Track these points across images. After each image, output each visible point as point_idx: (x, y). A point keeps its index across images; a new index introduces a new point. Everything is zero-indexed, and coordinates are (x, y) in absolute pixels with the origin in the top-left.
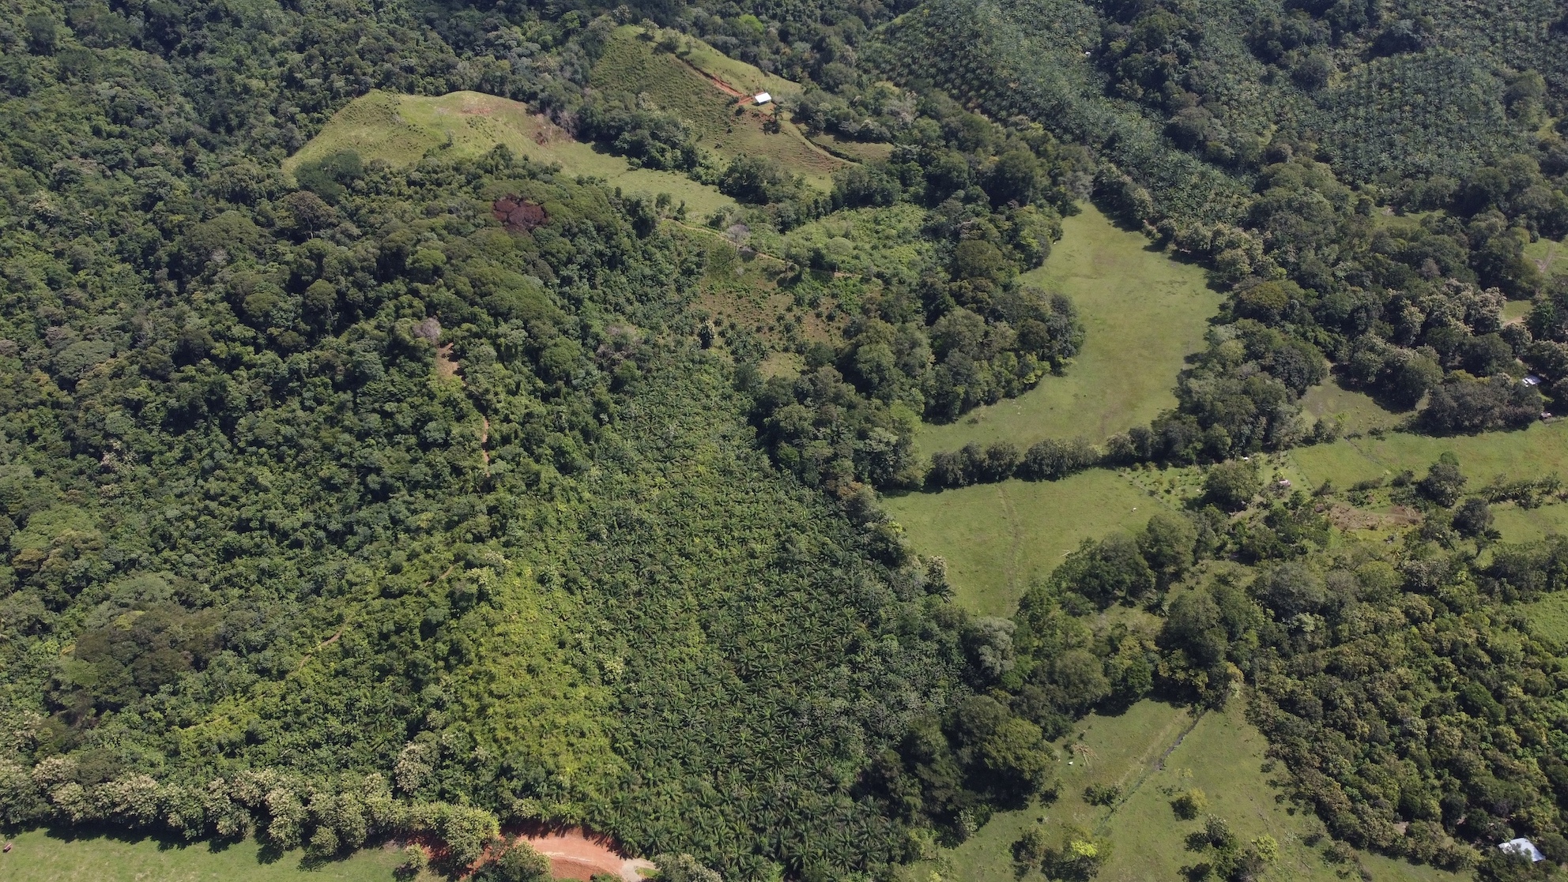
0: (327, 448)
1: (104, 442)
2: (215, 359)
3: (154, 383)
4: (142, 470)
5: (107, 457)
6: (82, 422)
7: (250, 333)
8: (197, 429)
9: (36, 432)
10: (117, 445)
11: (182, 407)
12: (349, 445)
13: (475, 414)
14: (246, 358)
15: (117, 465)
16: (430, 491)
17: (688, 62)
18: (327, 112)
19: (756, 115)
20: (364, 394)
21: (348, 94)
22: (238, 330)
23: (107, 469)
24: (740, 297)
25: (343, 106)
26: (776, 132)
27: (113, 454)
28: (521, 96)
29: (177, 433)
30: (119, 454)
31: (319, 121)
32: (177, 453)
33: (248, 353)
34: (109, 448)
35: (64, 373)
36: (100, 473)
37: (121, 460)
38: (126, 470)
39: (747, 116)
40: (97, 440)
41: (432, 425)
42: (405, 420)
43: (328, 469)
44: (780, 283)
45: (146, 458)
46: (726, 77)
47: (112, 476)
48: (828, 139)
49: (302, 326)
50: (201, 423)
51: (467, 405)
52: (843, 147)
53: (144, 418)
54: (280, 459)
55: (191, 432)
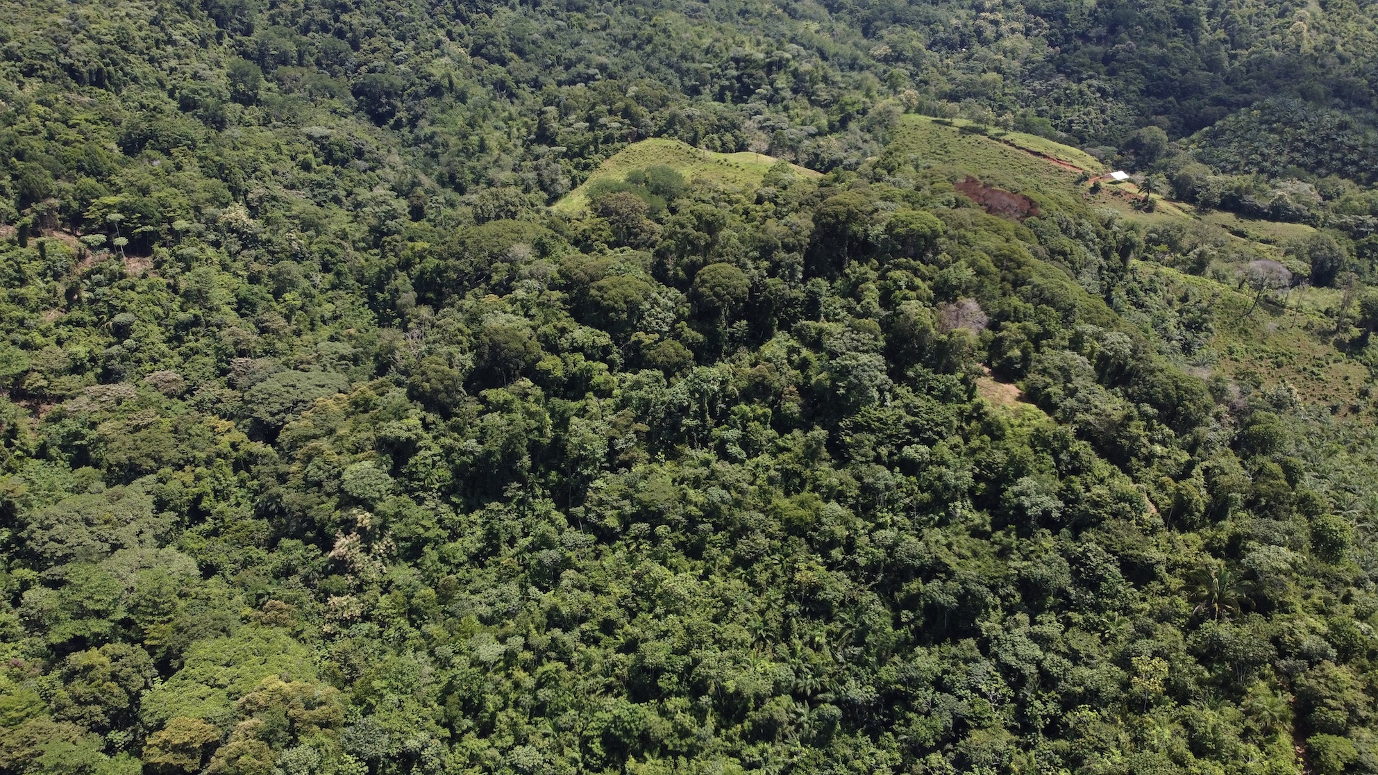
0: (793, 528)
1: (337, 515)
2: (541, 378)
3: (431, 417)
4: (403, 573)
5: (343, 545)
6: (294, 481)
7: (604, 339)
8: (506, 501)
9: (205, 504)
10: (365, 518)
11: (489, 454)
12: (845, 522)
13: (1102, 467)
14: (597, 379)
15: (361, 560)
16: (1076, 617)
17: (1006, 142)
18: (596, 158)
19: (1116, 194)
20: (857, 428)
21: (623, 138)
22: (581, 334)
23: (341, 566)
24: (1279, 365)
25: (617, 151)
26: (1150, 210)
27: (355, 536)
28: (818, 166)
29: (469, 510)
30: (367, 537)
31: (586, 167)
32: (472, 541)
33: (600, 373)
34: (348, 526)
35: (262, 413)
36: (326, 573)
37: (368, 551)
38: (372, 570)
39: (1104, 195)
40: (327, 509)
41: (1026, 482)
42: (961, 475)
43: (810, 570)
44: (1340, 345)
45: (413, 551)
46: (1061, 156)
47: (349, 579)
48: (1228, 217)
49: (689, 333)
50: (513, 489)
51: (1082, 447)
52: (1249, 226)
53: (411, 476)
54: (694, 552)
55: (494, 505)
